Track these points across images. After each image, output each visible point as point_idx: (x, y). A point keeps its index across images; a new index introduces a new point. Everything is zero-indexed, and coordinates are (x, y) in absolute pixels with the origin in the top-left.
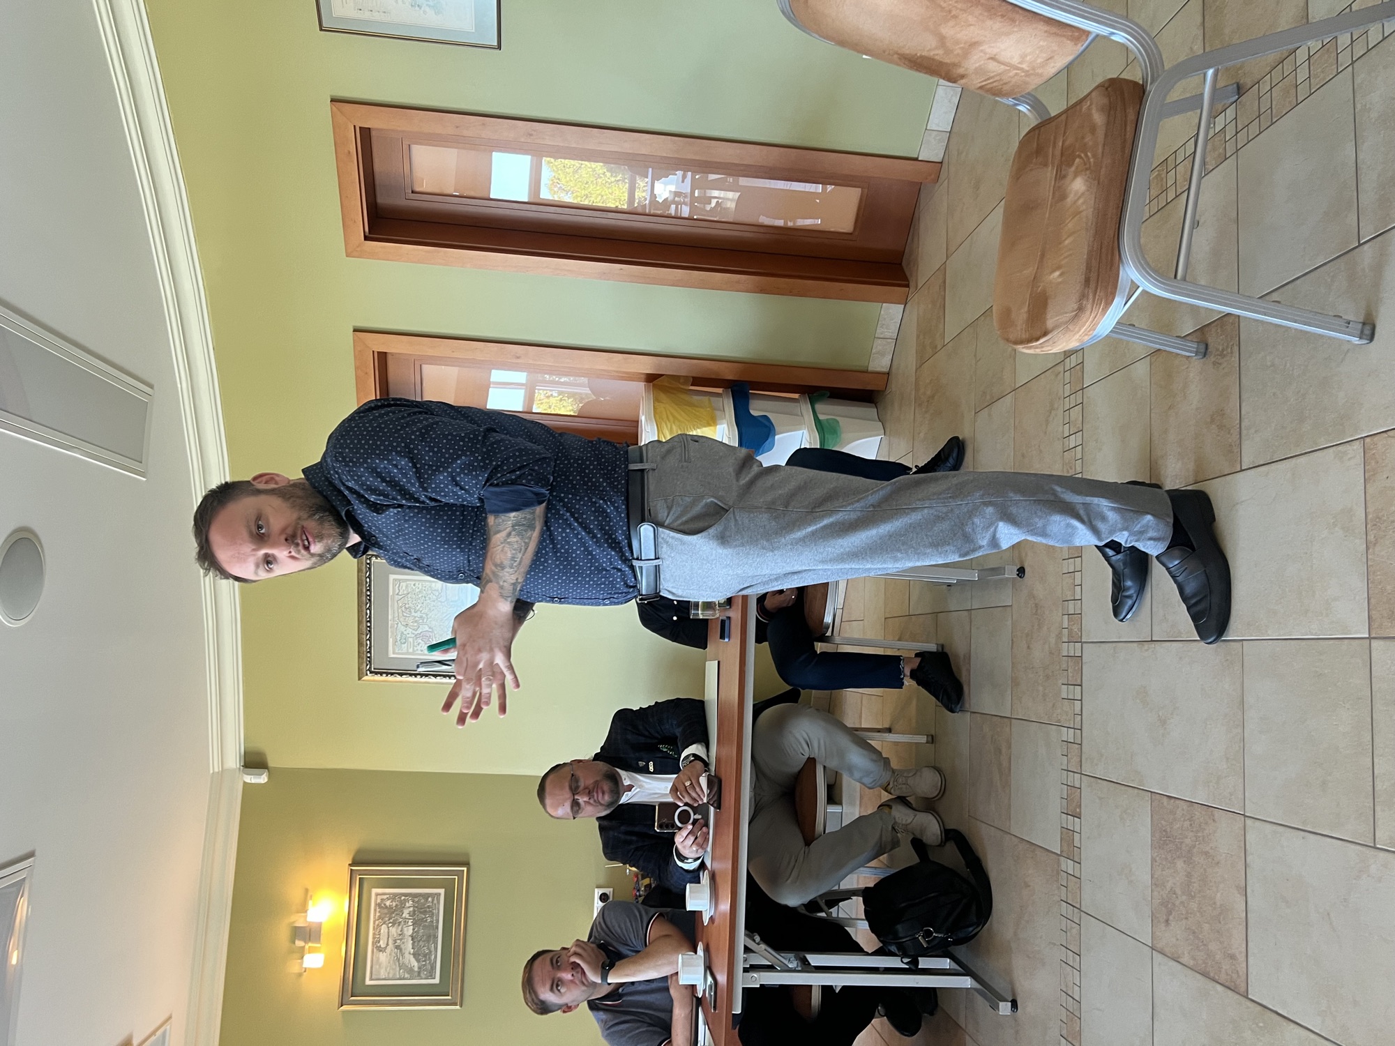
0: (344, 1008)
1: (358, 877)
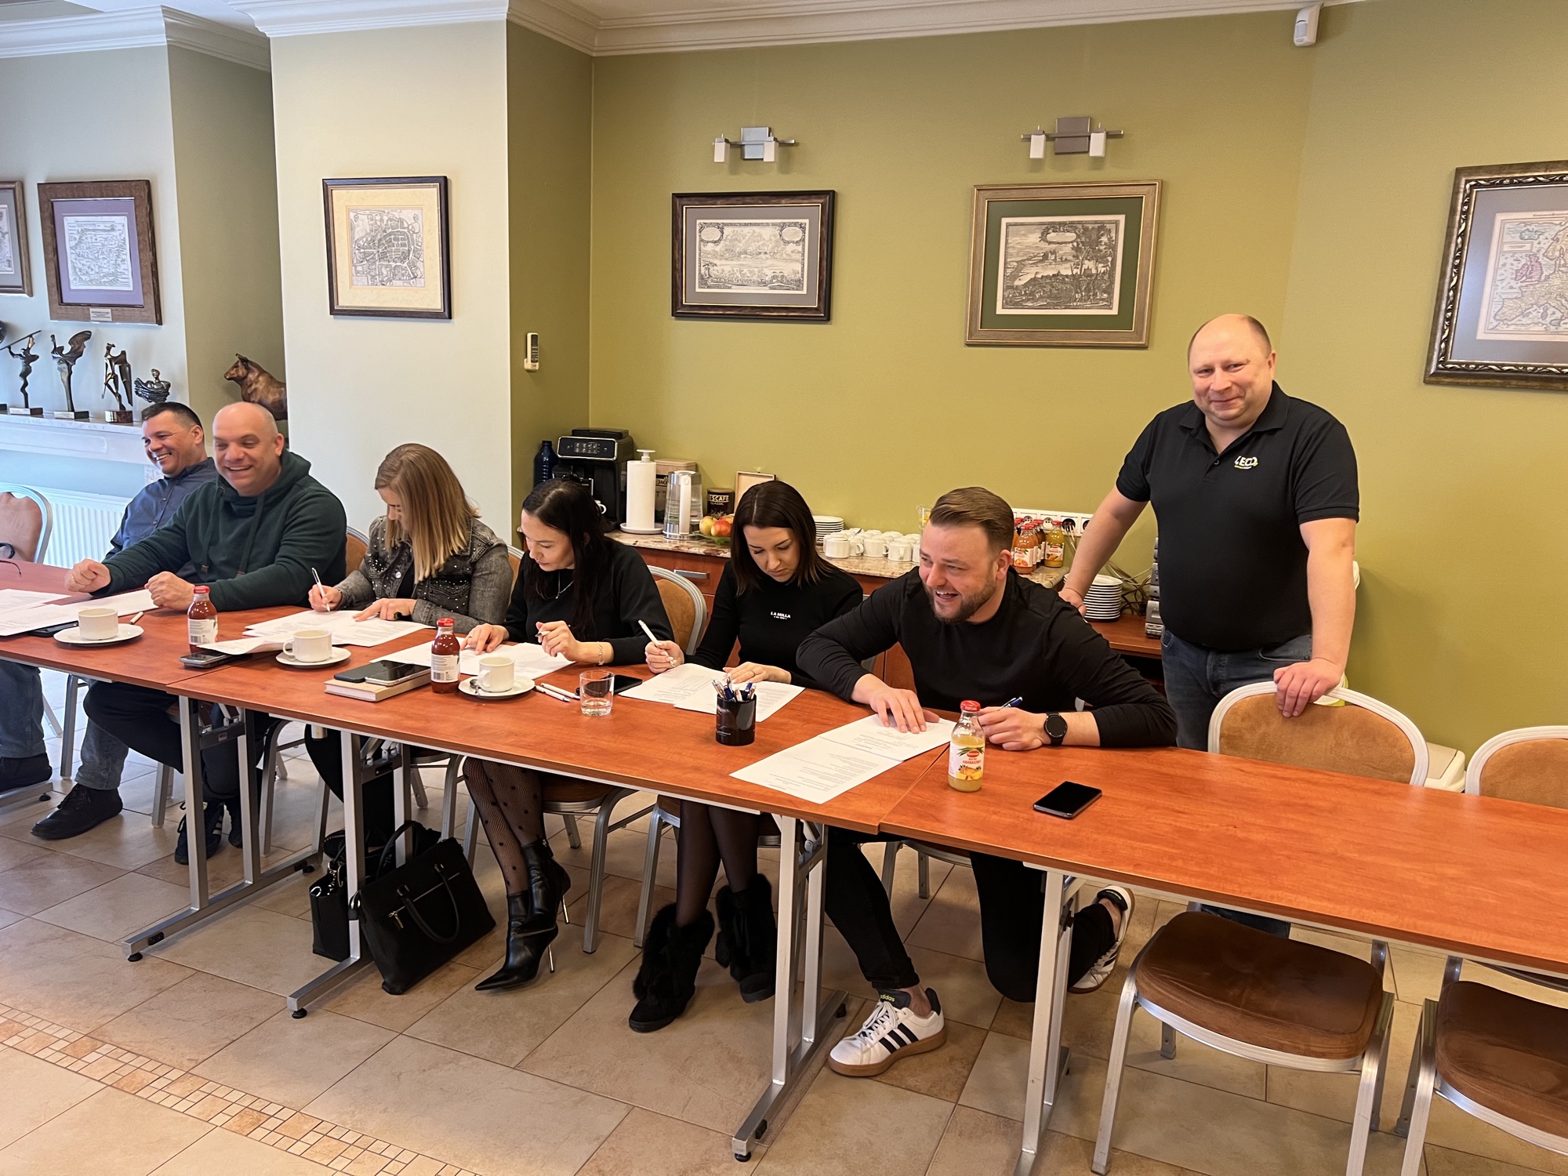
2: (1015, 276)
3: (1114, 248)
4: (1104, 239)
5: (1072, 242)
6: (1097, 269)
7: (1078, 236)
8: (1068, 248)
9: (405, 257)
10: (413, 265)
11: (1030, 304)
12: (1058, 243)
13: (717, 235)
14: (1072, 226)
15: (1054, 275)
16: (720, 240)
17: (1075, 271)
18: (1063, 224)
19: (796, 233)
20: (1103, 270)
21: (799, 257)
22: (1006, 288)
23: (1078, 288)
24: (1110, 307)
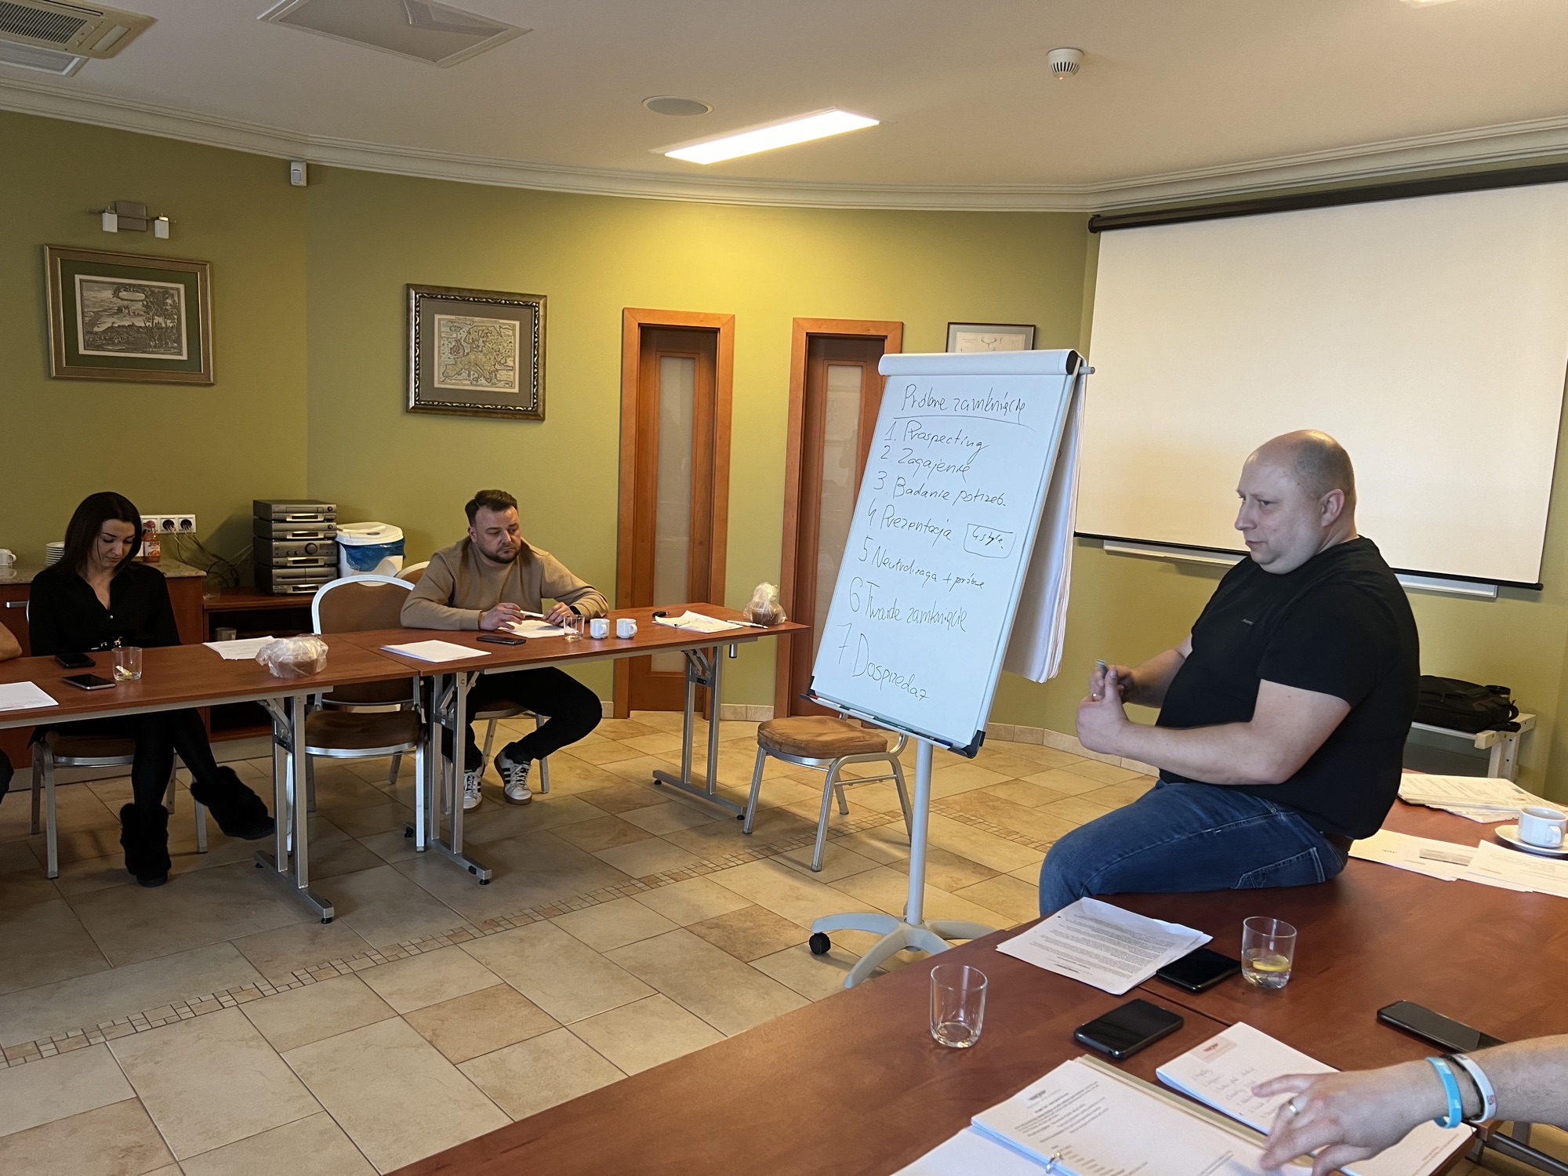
1: (199, 271)
2: (92, 323)
3: (178, 309)
4: (169, 301)
5: (142, 301)
6: (166, 323)
7: (147, 297)
8: (139, 305)
11: (108, 347)
12: (130, 300)
14: (139, 288)
15: (129, 326)
17: (147, 324)
18: (133, 286)
20: (171, 324)
22: (86, 333)
23: (152, 338)
24: (180, 354)
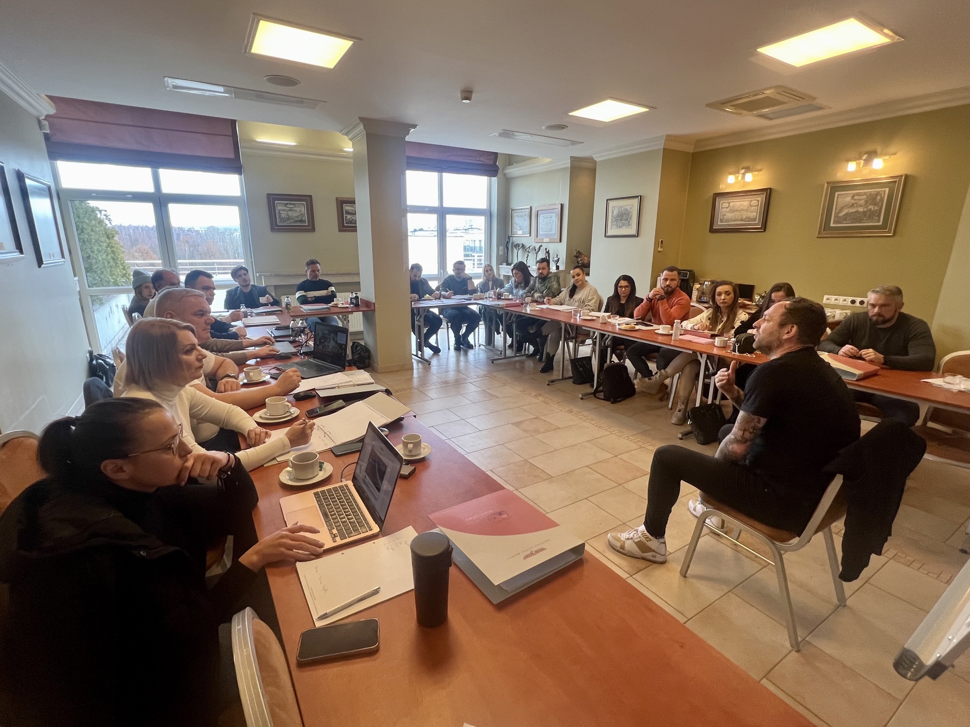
0: (826, 184)
1: (898, 180)
2: (839, 213)
3: (882, 200)
4: (879, 197)
5: (864, 199)
6: (874, 208)
7: (867, 197)
8: (862, 202)
9: (627, 219)
10: (629, 222)
11: (844, 222)
12: (858, 200)
13: (727, 205)
14: (865, 194)
15: (855, 212)
16: (728, 207)
17: (865, 210)
18: (860, 193)
19: (755, 203)
20: (876, 208)
21: (756, 210)
22: (835, 217)
23: (865, 215)
24: (879, 222)
